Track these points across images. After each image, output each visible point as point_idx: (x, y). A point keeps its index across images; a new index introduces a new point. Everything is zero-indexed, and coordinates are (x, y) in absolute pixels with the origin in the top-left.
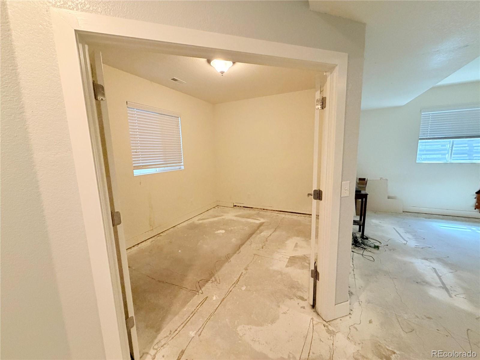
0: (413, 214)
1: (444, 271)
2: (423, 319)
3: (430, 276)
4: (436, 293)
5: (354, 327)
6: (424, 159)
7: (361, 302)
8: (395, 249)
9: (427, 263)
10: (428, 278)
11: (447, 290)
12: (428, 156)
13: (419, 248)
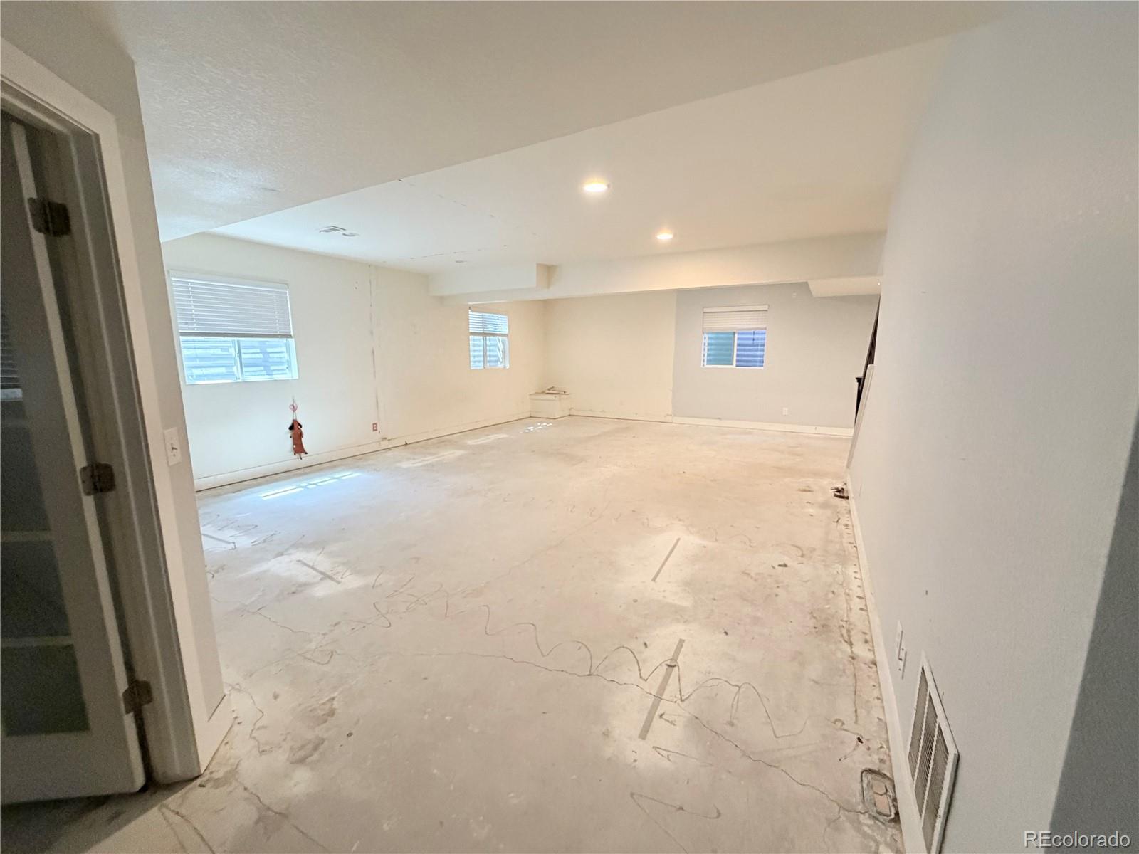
0: (209, 492)
1: (310, 556)
2: (332, 631)
3: (303, 575)
4: (323, 590)
5: (259, 729)
6: (197, 376)
7: (238, 684)
8: (224, 565)
9: (284, 559)
10: (302, 579)
11: (331, 578)
12: (206, 371)
13: (259, 543)
